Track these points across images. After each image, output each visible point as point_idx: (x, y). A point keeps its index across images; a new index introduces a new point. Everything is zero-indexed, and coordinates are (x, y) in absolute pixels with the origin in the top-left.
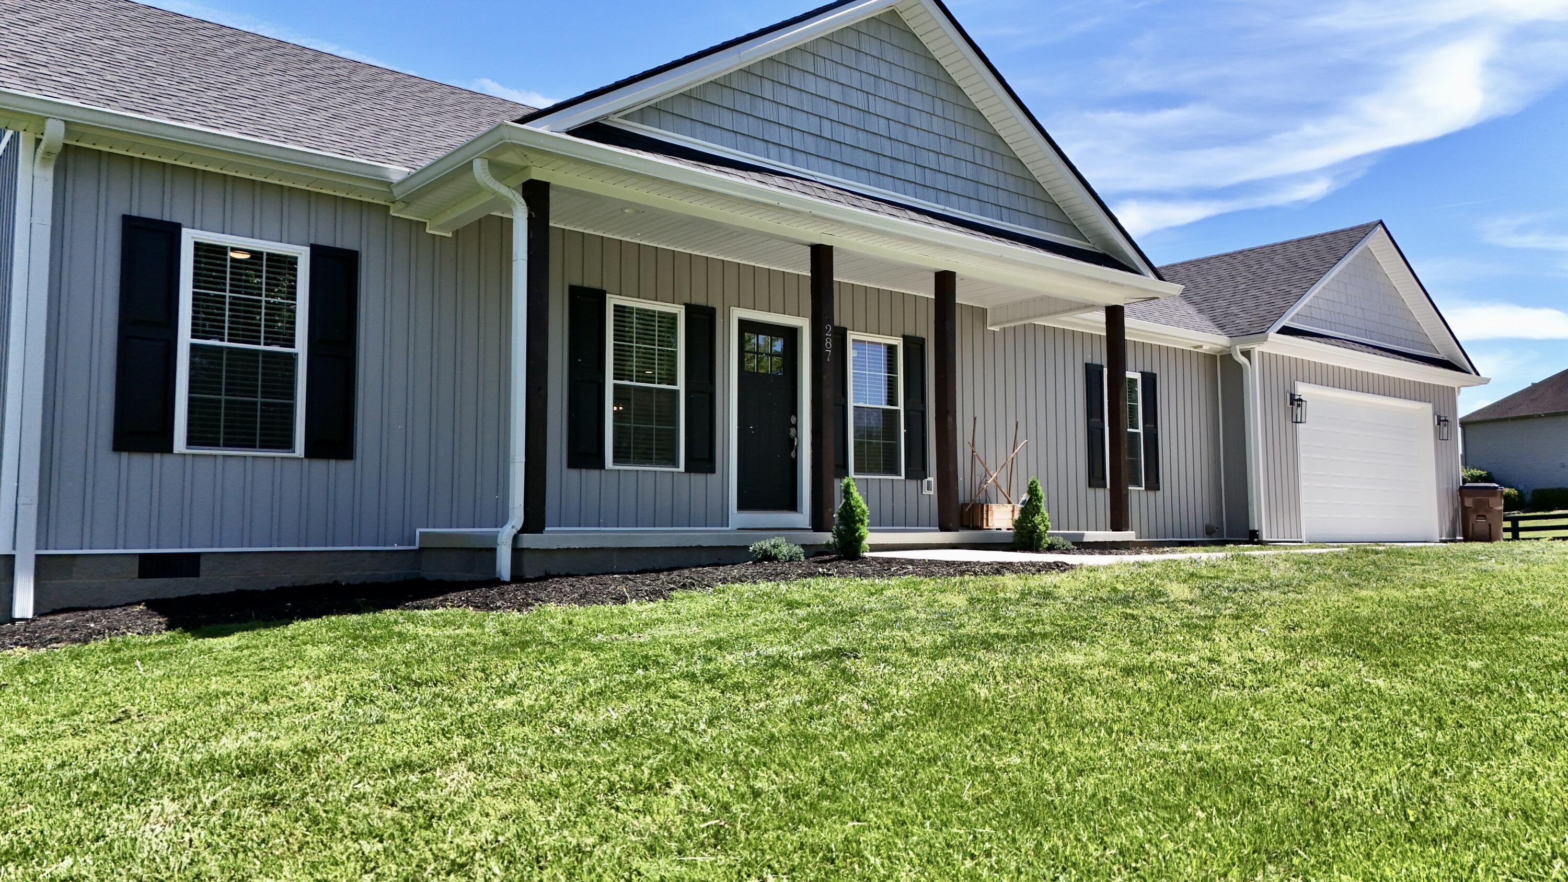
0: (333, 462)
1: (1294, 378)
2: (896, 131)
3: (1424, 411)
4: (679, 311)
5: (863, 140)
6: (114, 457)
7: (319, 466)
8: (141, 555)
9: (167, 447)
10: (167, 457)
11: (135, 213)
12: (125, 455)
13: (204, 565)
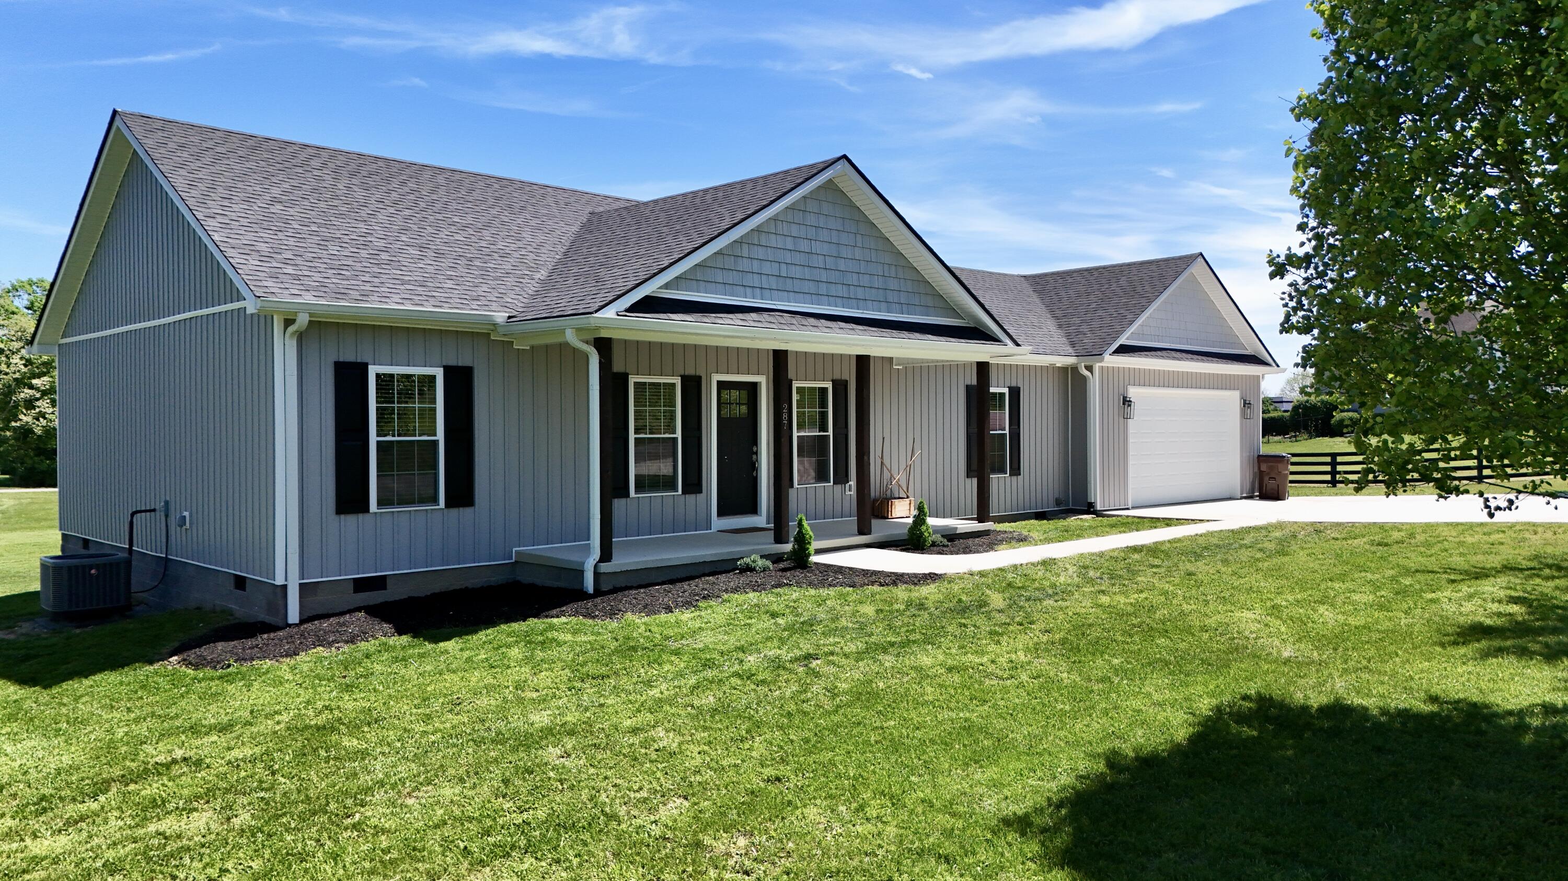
0: (461, 509)
1: (1127, 382)
2: (830, 262)
3: (1233, 398)
4: (677, 381)
5: (807, 274)
6: (336, 518)
7: (454, 512)
8: (354, 579)
9: (366, 509)
10: (366, 515)
11: (341, 360)
12: (342, 516)
13: (389, 582)
